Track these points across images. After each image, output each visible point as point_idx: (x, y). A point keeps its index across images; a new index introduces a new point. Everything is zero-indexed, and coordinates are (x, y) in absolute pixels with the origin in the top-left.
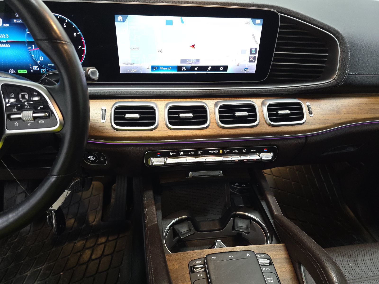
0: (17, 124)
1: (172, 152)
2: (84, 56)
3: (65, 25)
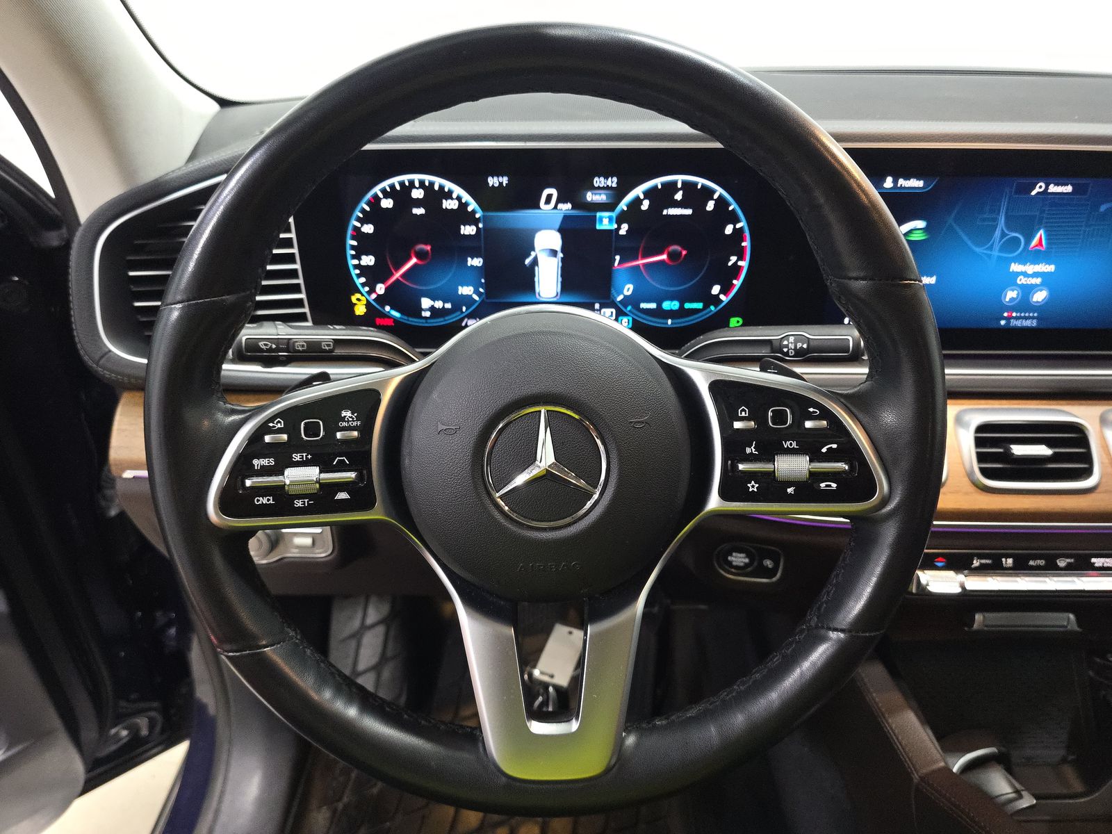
0: (753, 486)
1: (980, 557)
2: (737, 283)
3: (710, 206)
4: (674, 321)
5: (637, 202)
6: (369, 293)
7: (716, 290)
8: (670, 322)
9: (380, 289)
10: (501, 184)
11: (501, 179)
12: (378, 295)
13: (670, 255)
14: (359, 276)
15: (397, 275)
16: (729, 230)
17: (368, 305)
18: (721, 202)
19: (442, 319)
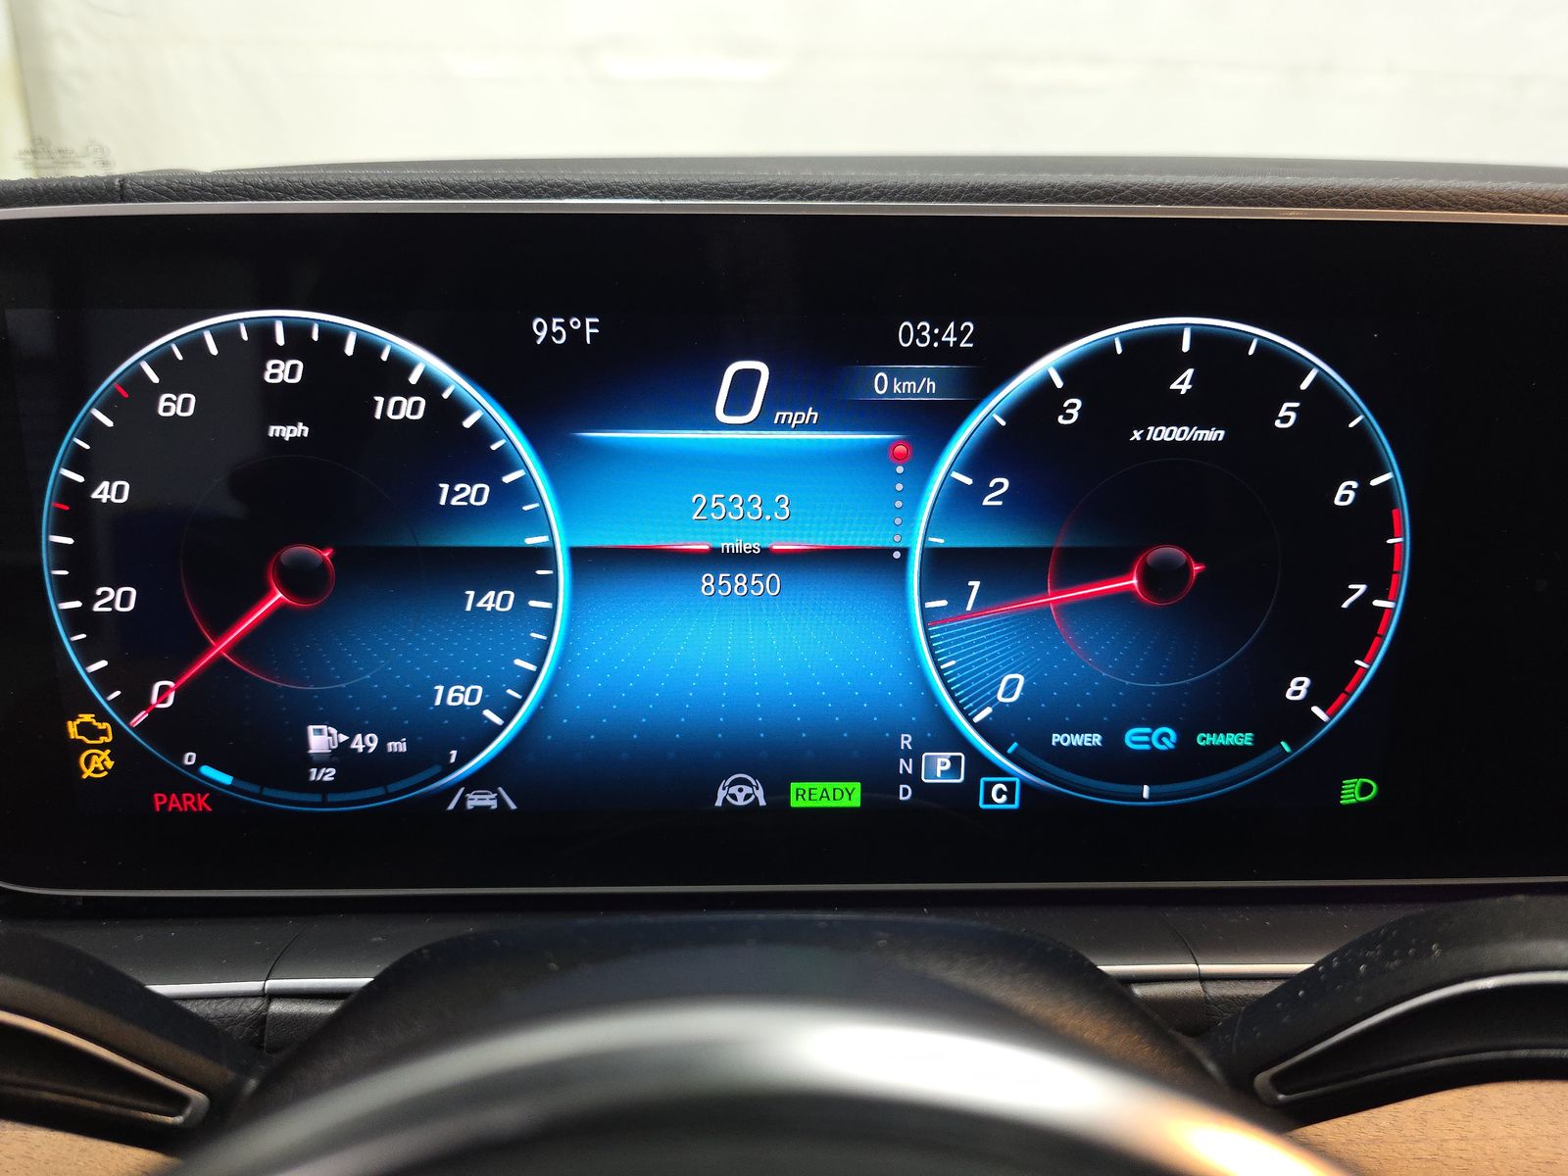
2: (1369, 668)
3: (1288, 414)
4: (1159, 789)
5: (1044, 396)
6: (127, 708)
7: (1298, 688)
8: (1146, 791)
9: (163, 694)
10: (576, 336)
11: (575, 323)
12: (156, 714)
13: (1149, 578)
14: (88, 655)
15: (220, 647)
16: (1345, 494)
17: (121, 747)
18: (1322, 403)
19: (379, 791)
